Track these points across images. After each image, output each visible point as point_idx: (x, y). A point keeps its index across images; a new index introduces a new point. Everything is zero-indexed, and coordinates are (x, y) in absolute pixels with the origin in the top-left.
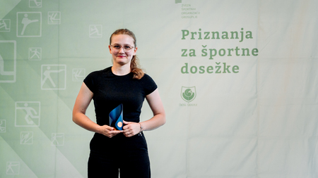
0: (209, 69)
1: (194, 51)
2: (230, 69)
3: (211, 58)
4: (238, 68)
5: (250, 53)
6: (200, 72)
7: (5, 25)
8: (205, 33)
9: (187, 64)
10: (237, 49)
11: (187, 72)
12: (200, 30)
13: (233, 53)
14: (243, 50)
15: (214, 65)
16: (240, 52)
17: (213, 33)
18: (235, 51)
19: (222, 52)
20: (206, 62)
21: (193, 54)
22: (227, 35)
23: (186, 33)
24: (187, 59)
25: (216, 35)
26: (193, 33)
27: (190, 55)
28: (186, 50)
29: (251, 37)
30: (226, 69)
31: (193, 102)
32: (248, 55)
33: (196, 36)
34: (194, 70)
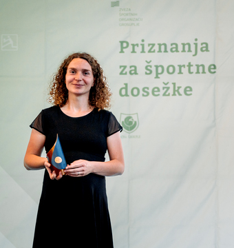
0: (155, 91)
1: (135, 67)
2: (182, 91)
3: (157, 77)
4: (191, 90)
5: (206, 70)
6: (143, 95)
8: (149, 45)
9: (126, 85)
10: (190, 65)
11: (127, 95)
12: (143, 41)
13: (185, 70)
14: (198, 66)
15: (161, 86)
16: (194, 69)
17: (160, 45)
18: (187, 68)
19: (171, 70)
20: (151, 82)
21: (134, 71)
22: (177, 48)
23: (125, 45)
24: (126, 78)
25: (163, 48)
26: (133, 45)
27: (130, 73)
28: (125, 67)
29: (207, 50)
30: (176, 91)
31: (135, 132)
33: (139, 49)
34: (135, 92)
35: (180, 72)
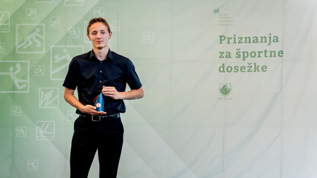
0: (242, 69)
1: (230, 53)
2: (260, 68)
3: (244, 59)
4: (266, 68)
5: (277, 55)
6: (235, 71)
7: (75, 33)
8: (239, 38)
9: (223, 64)
10: (266, 51)
11: (223, 71)
12: (235, 35)
13: (262, 55)
14: (271, 52)
15: (246, 65)
16: (268, 54)
17: (246, 38)
18: (264, 53)
19: (253, 54)
20: (240, 63)
21: (229, 56)
22: (257, 40)
23: (223, 38)
24: (224, 60)
25: (248, 40)
26: (228, 38)
27: (226, 57)
28: (223, 53)
29: (277, 41)
30: (256, 69)
31: (229, 96)
32: (275, 56)
33: (232, 41)
34: (229, 69)
35: (259, 56)
